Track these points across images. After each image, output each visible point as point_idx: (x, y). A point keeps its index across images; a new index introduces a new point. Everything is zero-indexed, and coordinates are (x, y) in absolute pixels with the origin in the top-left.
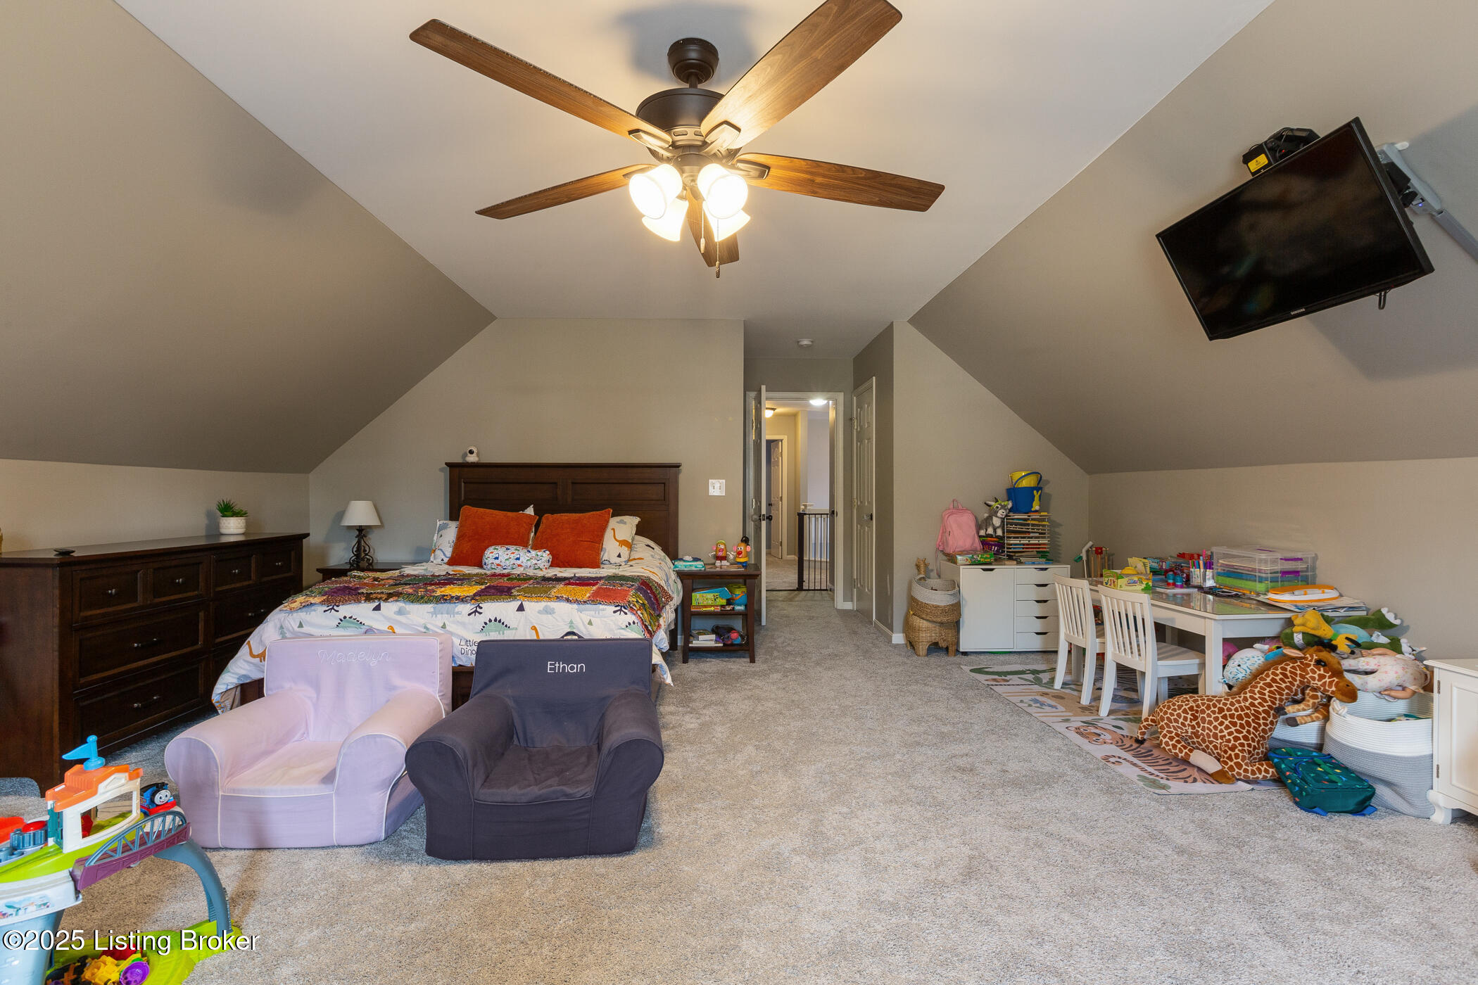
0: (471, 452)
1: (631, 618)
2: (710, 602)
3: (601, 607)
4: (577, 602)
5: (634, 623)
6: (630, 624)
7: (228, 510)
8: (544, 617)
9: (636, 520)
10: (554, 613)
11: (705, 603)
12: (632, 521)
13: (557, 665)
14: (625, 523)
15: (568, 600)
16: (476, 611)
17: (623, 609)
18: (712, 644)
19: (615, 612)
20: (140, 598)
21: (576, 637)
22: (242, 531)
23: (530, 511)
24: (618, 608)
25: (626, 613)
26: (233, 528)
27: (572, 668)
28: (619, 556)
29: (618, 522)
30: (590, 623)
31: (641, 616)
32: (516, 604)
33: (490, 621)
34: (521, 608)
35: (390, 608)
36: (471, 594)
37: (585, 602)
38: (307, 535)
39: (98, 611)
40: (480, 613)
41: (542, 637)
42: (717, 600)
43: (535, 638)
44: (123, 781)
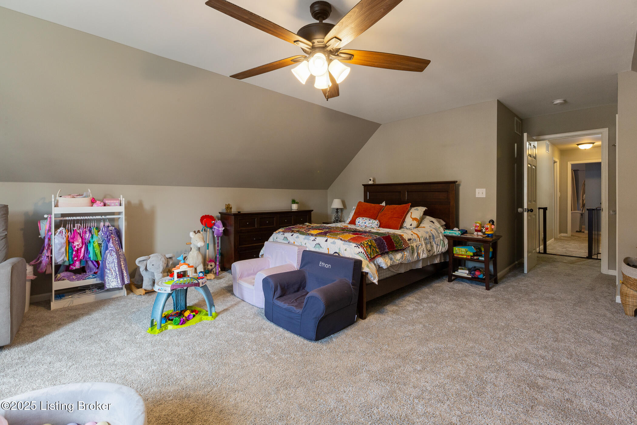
0: (370, 180)
1: (361, 250)
2: (463, 253)
3: (351, 244)
4: (344, 241)
5: (361, 252)
6: (359, 252)
7: (294, 202)
8: (332, 245)
9: (424, 209)
10: (335, 244)
11: (461, 253)
12: (422, 209)
13: (322, 264)
14: (418, 210)
15: (341, 240)
16: (314, 240)
17: (359, 246)
18: (466, 275)
19: (355, 247)
20: (256, 226)
21: (337, 254)
22: (297, 208)
23: (384, 204)
24: (357, 245)
25: (359, 248)
26: (295, 207)
27: (327, 266)
28: (411, 225)
29: (414, 210)
30: (346, 250)
31: (366, 250)
32: (326, 239)
33: (317, 244)
34: (326, 241)
35: (296, 235)
36: (316, 234)
37: (346, 241)
38: (313, 210)
39: (245, 228)
40: (315, 241)
41: (330, 253)
42: (468, 252)
43: (328, 253)
44: (186, 267)
